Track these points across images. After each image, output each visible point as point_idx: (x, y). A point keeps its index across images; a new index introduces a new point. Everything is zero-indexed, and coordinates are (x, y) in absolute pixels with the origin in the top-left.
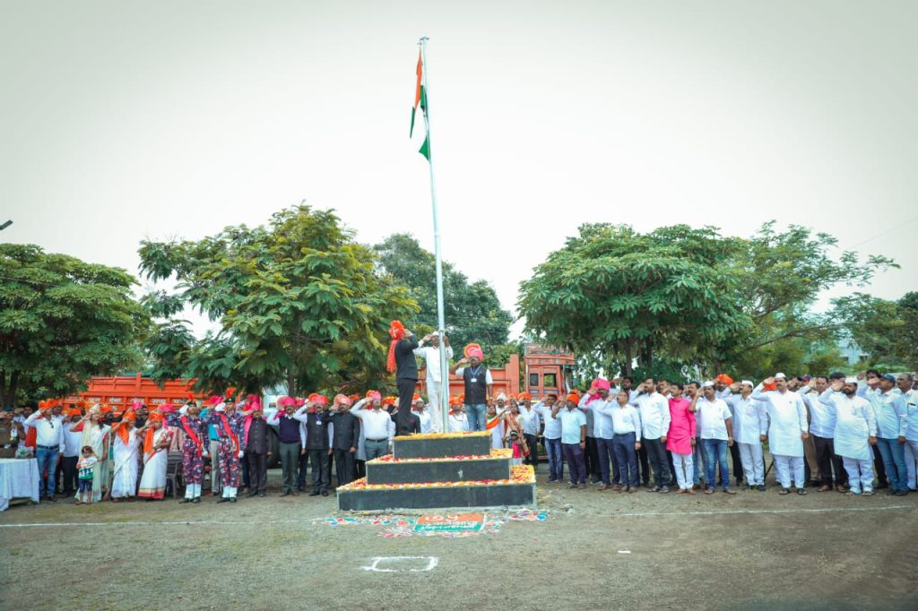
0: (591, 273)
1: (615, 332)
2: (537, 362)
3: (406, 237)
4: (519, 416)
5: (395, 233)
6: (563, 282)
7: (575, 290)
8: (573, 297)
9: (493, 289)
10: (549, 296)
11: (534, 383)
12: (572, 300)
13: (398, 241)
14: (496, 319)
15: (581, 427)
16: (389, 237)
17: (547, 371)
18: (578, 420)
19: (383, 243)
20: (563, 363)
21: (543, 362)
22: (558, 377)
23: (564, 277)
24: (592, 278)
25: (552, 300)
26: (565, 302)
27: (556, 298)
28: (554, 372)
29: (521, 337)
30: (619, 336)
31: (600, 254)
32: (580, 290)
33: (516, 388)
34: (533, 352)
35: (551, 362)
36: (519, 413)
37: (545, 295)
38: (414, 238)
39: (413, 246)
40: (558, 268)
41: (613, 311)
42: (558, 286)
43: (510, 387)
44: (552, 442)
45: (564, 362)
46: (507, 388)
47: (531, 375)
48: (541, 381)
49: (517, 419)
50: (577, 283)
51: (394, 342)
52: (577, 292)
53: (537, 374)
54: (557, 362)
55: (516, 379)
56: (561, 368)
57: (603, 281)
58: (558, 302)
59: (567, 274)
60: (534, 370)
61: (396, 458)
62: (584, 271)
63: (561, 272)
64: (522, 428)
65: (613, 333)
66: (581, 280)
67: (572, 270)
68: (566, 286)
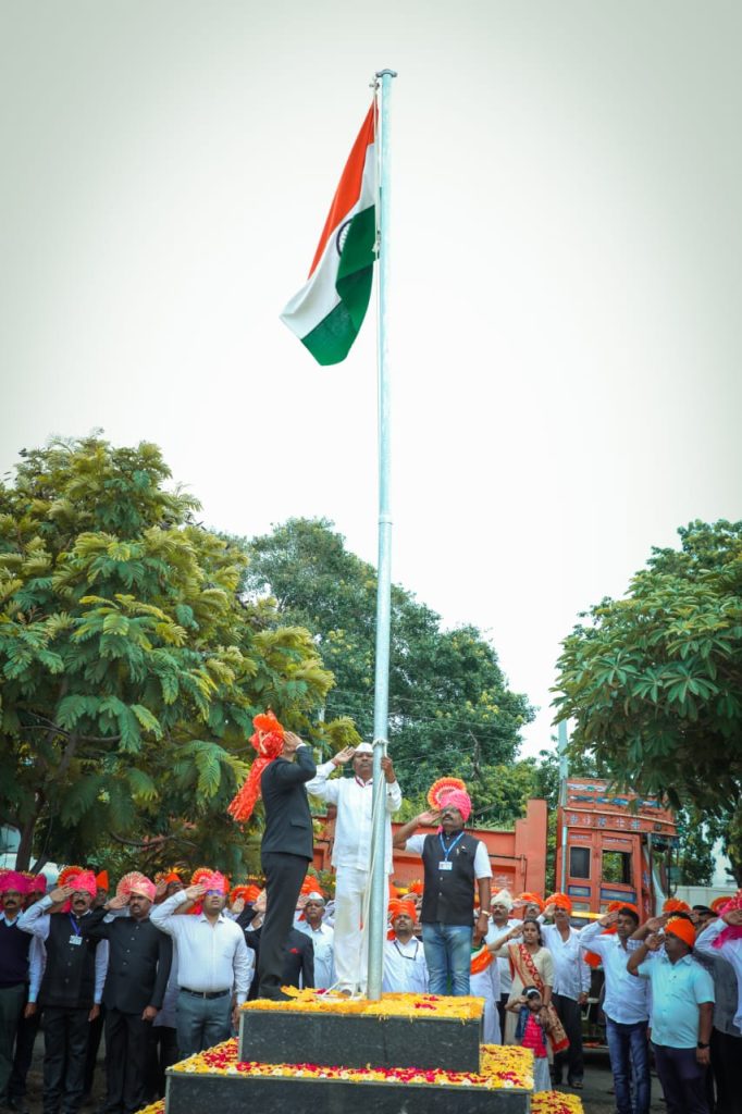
2: (587, 822)
3: (319, 526)
4: (543, 951)
5: (298, 517)
6: (672, 648)
9: (492, 646)
10: (633, 680)
11: (580, 870)
12: (689, 693)
13: (301, 533)
14: (496, 709)
15: (700, 1006)
16: (283, 523)
17: (610, 844)
18: (692, 989)
19: (271, 535)
20: (648, 829)
21: (602, 823)
22: (635, 861)
23: (673, 636)
25: (640, 690)
26: (672, 699)
27: (651, 684)
28: (626, 848)
29: (543, 753)
33: (539, 879)
34: (580, 799)
35: (621, 824)
36: (541, 942)
37: (623, 677)
38: (334, 530)
39: (333, 547)
40: (659, 614)
42: (659, 655)
43: (524, 875)
44: (623, 1032)
45: (650, 827)
46: (518, 876)
47: (573, 849)
48: (596, 867)
49: (537, 959)
50: (705, 653)
51: (262, 764)
53: (587, 851)
54: (635, 826)
55: (538, 858)
56: (644, 842)
58: (654, 696)
59: (683, 628)
60: (582, 841)
61: (245, 1062)
62: (724, 624)
63: (667, 625)
64: (549, 982)
66: (715, 646)
67: (693, 620)
68: (678, 657)
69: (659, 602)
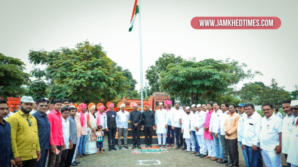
0: (188, 72)
1: (193, 91)
2: (158, 98)
6: (179, 75)
7: (182, 77)
8: (182, 79)
9: (131, 72)
10: (174, 78)
12: (181, 80)
14: (132, 82)
21: (160, 98)
24: (189, 74)
25: (174, 80)
27: (176, 79)
28: (163, 101)
30: (194, 92)
31: (187, 66)
32: (184, 78)
34: (157, 95)
35: (163, 98)
37: (172, 78)
40: (177, 70)
41: (193, 84)
42: (177, 75)
47: (156, 102)
50: (183, 75)
52: (183, 78)
53: (158, 102)
54: (165, 98)
57: (192, 75)
58: (177, 81)
59: (181, 72)
62: (186, 71)
65: (192, 91)
66: (185, 75)
67: (182, 71)
68: (180, 76)
69: (177, 68)
